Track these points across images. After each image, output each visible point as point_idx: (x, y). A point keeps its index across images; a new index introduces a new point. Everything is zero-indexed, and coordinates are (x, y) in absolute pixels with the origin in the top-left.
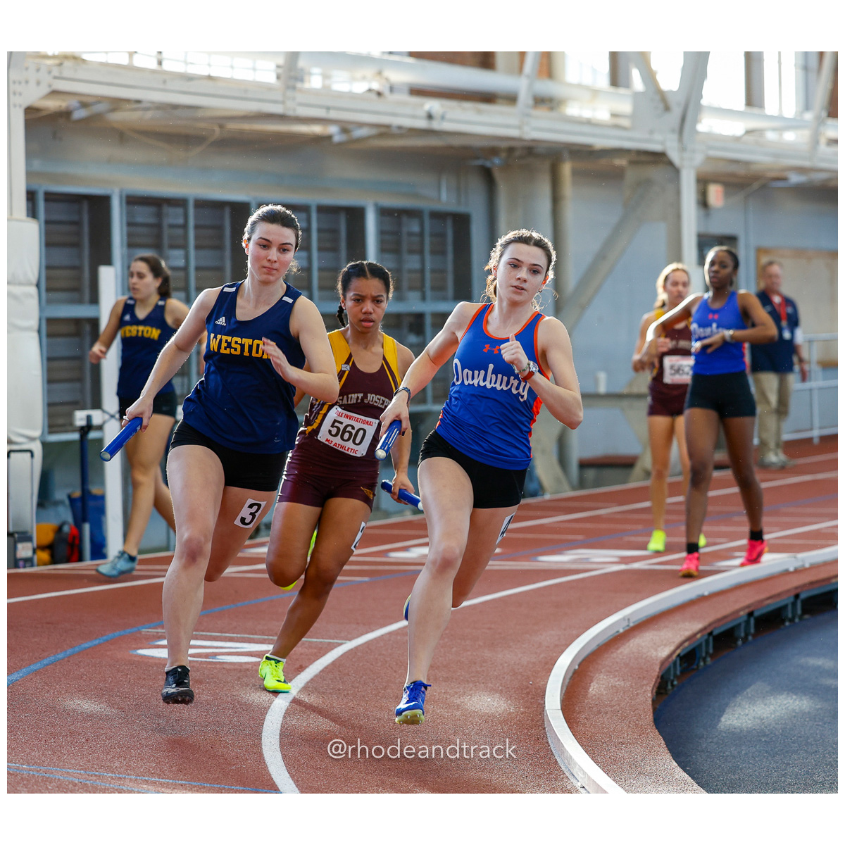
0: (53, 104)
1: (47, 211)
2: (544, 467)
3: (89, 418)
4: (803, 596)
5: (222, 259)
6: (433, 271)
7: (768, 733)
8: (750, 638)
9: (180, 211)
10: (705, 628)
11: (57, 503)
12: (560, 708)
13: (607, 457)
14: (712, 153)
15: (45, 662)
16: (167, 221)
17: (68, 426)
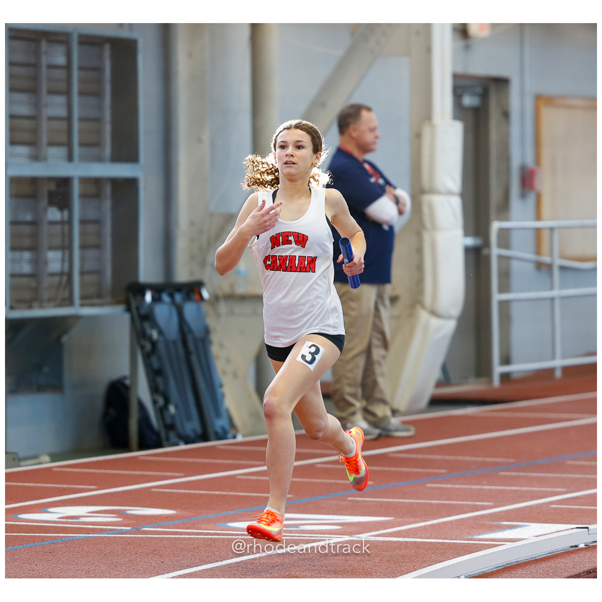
2: (236, 397)
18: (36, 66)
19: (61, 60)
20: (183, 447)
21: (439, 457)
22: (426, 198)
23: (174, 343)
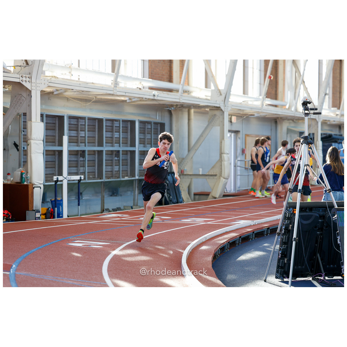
0: (49, 90)
1: (46, 120)
2: (184, 195)
3: (57, 178)
4: (255, 232)
5: (95, 134)
6: (154, 139)
7: (244, 270)
8: (240, 244)
9: (84, 120)
10: (227, 241)
11: (48, 202)
12: (186, 262)
13: (202, 192)
14: (233, 107)
15: (43, 246)
16: (80, 124)
17: (52, 180)
18: (145, 128)
19: (150, 127)
20: (173, 205)
21: (224, 207)
22: (223, 155)
23: (172, 184)
